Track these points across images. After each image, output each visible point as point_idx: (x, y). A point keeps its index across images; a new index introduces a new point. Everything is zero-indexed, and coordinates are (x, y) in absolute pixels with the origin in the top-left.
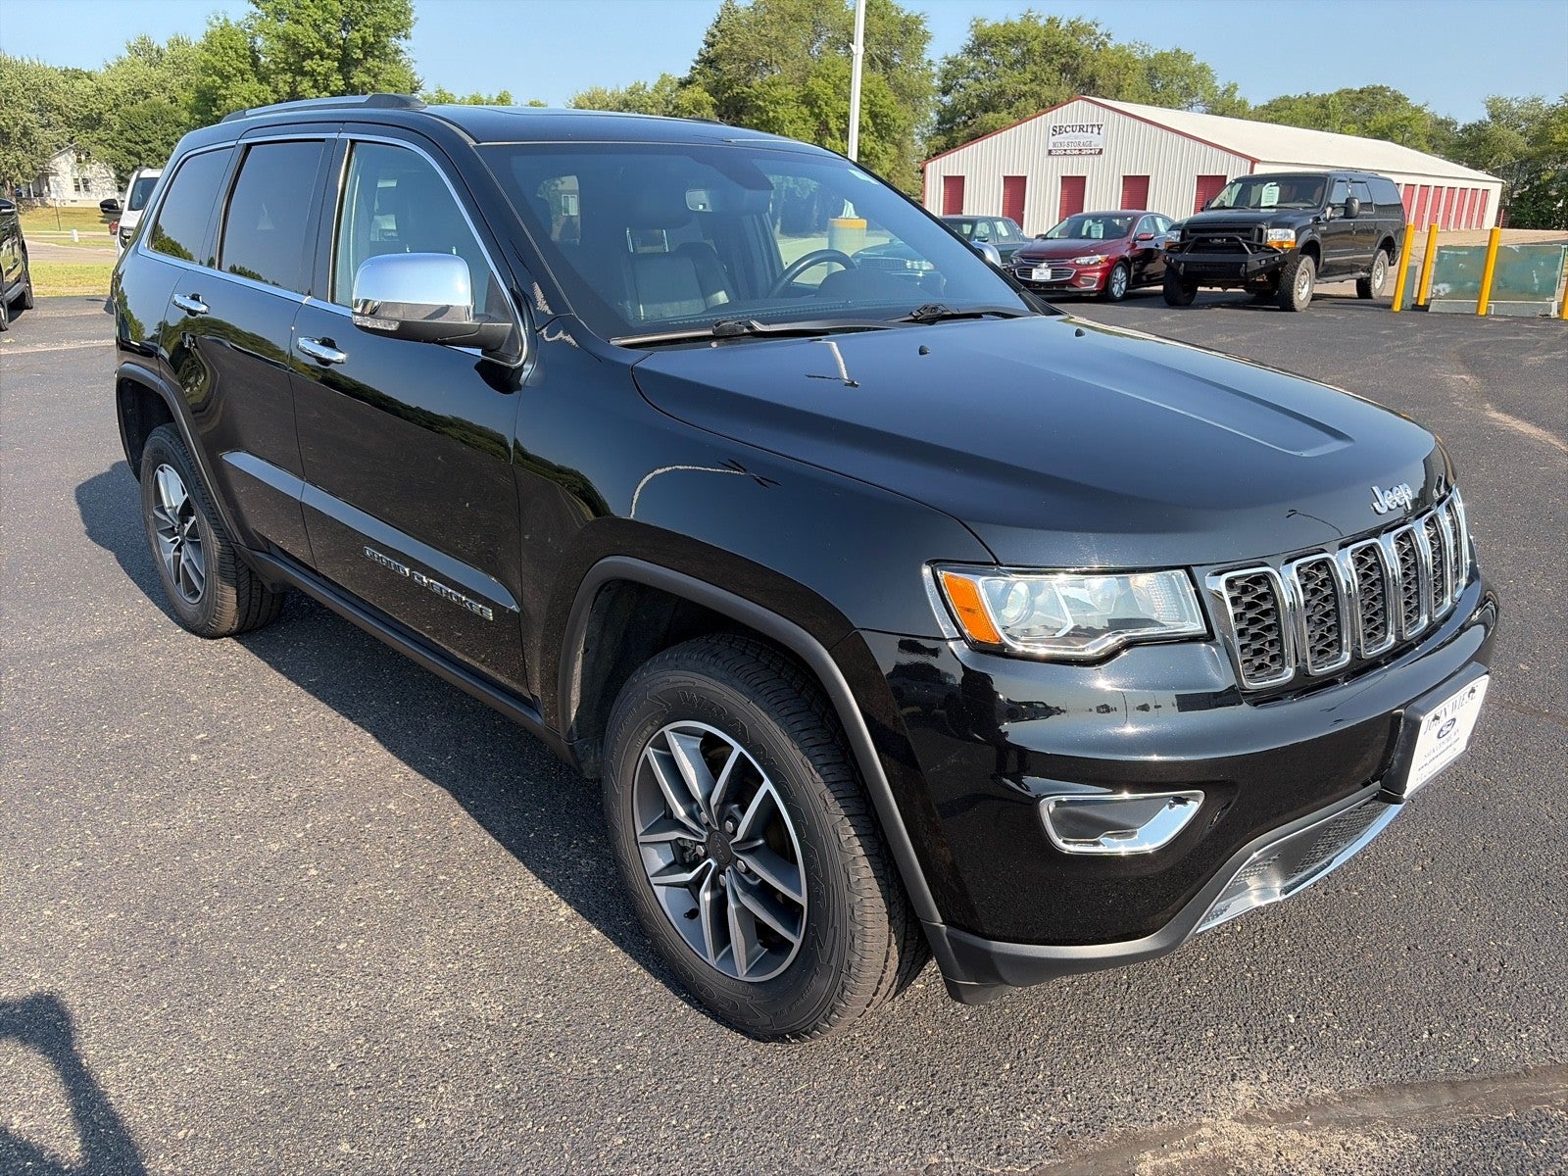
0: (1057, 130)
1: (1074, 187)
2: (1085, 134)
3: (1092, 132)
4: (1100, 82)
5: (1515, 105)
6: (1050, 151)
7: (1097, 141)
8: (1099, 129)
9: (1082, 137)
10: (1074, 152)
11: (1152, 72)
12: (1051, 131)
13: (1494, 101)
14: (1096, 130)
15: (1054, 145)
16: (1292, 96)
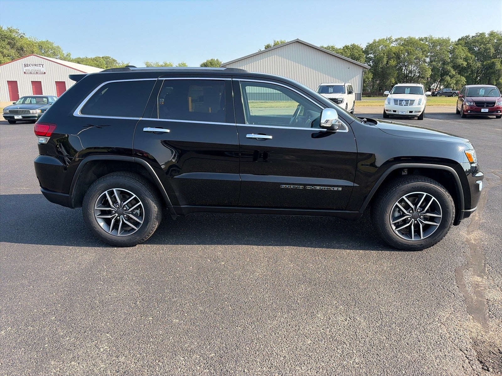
0: (26, 65)
1: (37, 86)
2: (37, 67)
3: (40, 66)
4: (25, 49)
5: (152, 64)
6: (25, 73)
7: (43, 70)
8: (43, 66)
9: (37, 68)
10: (34, 73)
11: (40, 47)
12: (24, 66)
13: (147, 63)
14: (41, 66)
15: (26, 70)
16: (81, 57)
